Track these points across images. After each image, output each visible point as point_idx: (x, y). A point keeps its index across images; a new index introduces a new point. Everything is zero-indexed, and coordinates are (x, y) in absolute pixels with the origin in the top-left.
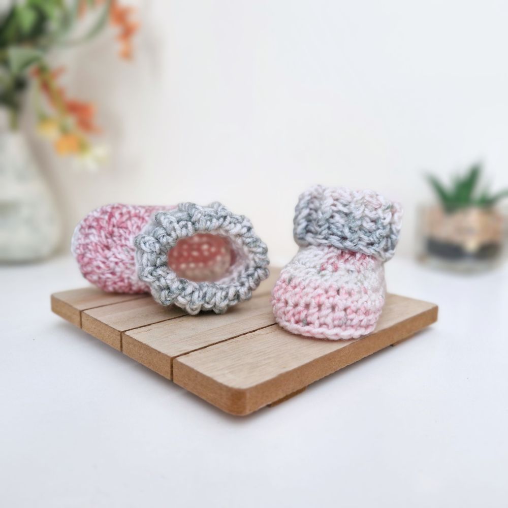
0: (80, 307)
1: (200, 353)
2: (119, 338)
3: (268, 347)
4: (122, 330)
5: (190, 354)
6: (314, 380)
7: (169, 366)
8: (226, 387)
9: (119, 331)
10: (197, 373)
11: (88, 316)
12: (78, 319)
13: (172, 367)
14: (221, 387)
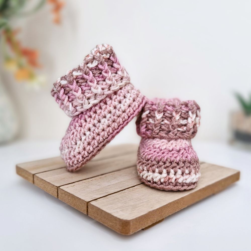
0: (33, 172)
1: (103, 199)
2: (56, 190)
3: (142, 196)
4: (58, 186)
5: (98, 200)
6: (169, 215)
7: (86, 206)
8: (119, 219)
9: (56, 186)
10: (103, 210)
11: (38, 177)
12: (32, 179)
13: (87, 207)
14: (116, 219)
